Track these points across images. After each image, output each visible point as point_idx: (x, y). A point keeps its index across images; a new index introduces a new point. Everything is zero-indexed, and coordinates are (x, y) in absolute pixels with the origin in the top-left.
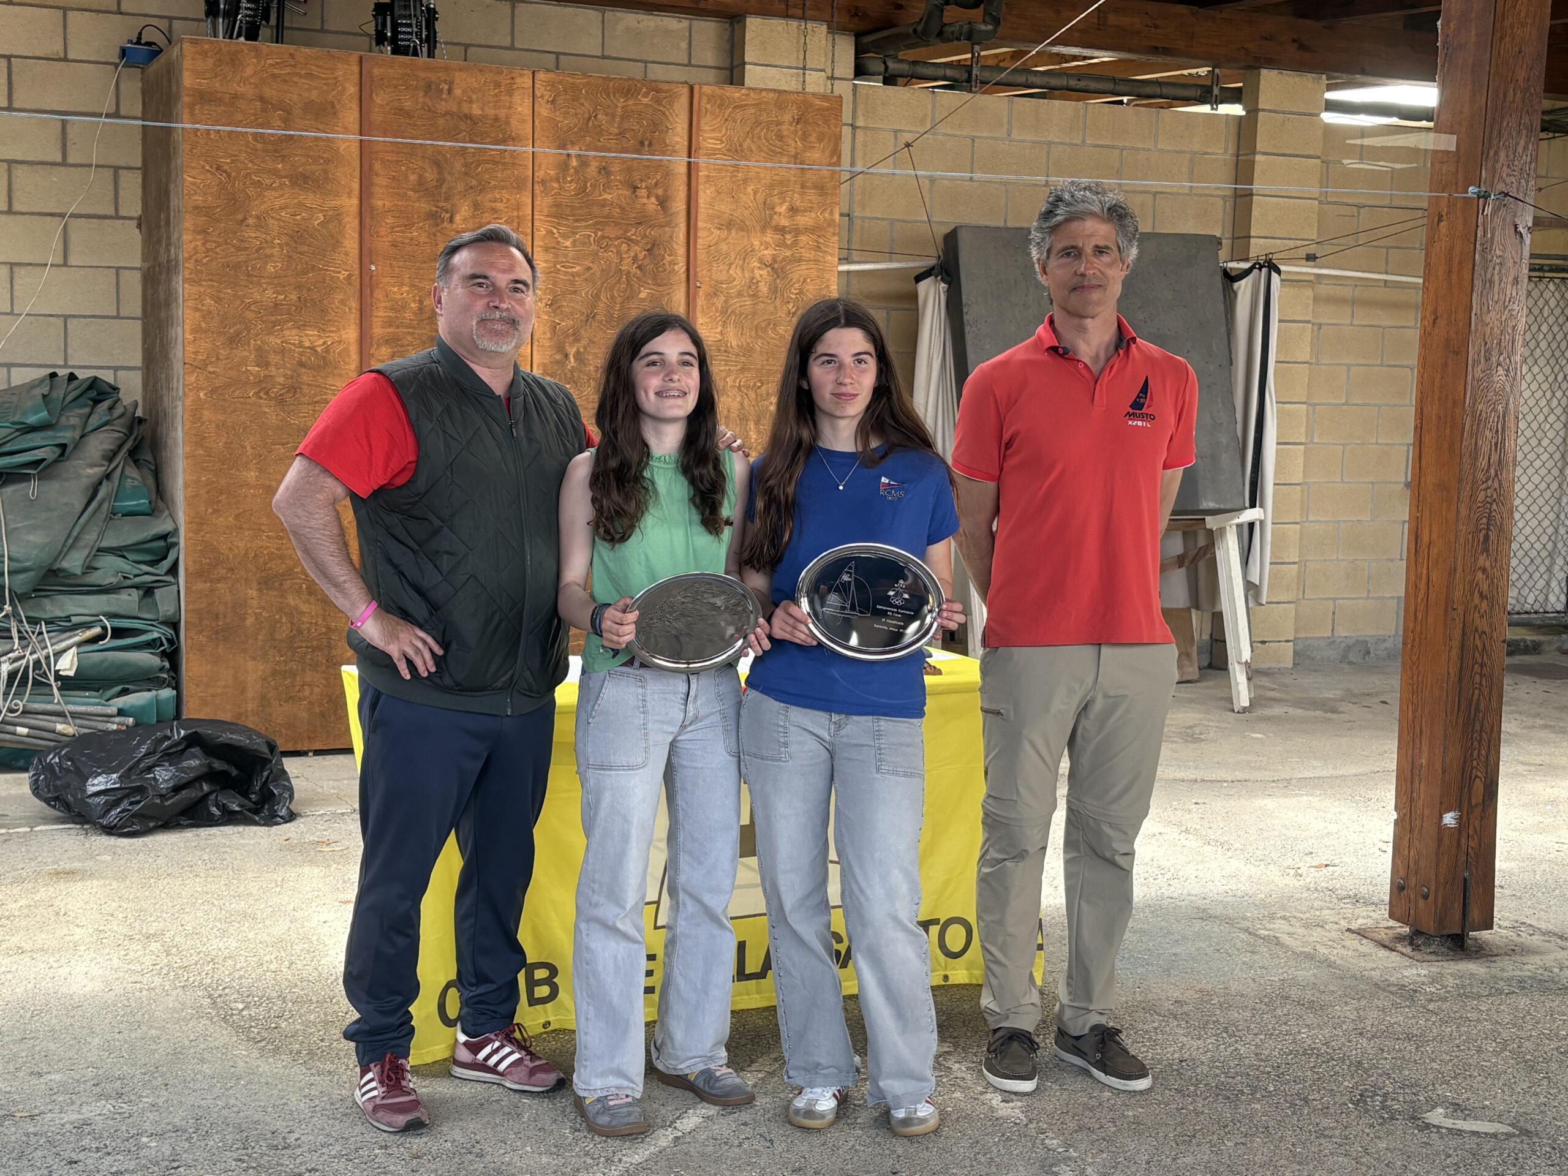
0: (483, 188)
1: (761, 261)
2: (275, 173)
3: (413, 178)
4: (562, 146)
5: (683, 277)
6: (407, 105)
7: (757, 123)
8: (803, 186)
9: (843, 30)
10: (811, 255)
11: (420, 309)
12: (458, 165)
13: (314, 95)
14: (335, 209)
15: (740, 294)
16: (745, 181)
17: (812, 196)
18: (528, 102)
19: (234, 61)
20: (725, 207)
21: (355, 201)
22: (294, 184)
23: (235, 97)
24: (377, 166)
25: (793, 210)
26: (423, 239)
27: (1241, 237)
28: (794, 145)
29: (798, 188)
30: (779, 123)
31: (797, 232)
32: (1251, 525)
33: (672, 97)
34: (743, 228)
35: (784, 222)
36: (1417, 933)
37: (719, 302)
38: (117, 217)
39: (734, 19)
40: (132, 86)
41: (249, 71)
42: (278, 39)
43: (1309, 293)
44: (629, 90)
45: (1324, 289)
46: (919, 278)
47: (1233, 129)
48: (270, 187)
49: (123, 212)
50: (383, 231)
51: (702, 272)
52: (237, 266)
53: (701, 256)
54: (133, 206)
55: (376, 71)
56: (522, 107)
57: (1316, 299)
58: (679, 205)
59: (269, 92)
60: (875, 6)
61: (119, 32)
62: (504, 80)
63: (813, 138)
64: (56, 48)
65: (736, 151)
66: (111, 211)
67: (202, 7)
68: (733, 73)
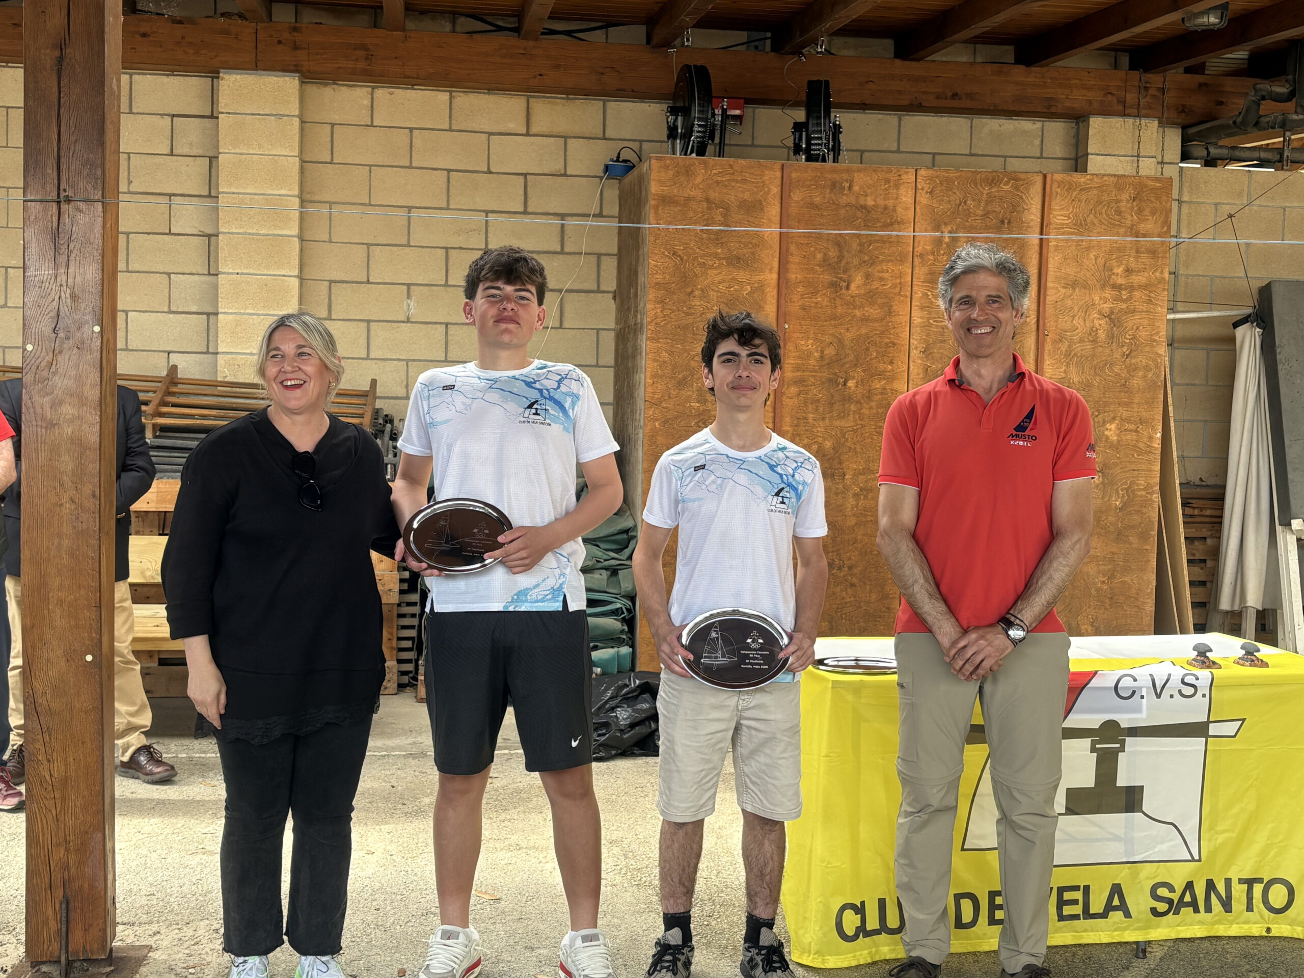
0: (873, 262)
1: (1100, 313)
2: (716, 255)
3: (819, 256)
4: (937, 228)
5: (1034, 327)
6: (817, 200)
7: (1099, 202)
8: (1137, 252)
9: (1172, 123)
10: (1144, 307)
11: (822, 357)
12: (855, 246)
13: (746, 196)
14: (760, 281)
15: (1081, 340)
16: (1088, 249)
17: (1145, 259)
18: (911, 193)
19: (688, 172)
20: (1071, 270)
21: (775, 276)
22: (729, 264)
23: (689, 199)
24: (792, 248)
25: (1129, 271)
26: (825, 303)
28: (1130, 218)
29: (1133, 253)
30: (1117, 201)
31: (1132, 289)
33: (1029, 184)
34: (1086, 286)
35: (1120, 281)
37: (1064, 347)
38: (599, 291)
39: (1080, 119)
40: (612, 193)
41: (699, 180)
42: (721, 154)
44: (993, 180)
46: (1236, 325)
48: (712, 267)
49: (603, 288)
50: (795, 298)
51: (1050, 324)
52: (685, 328)
53: (1049, 310)
54: (610, 283)
55: (794, 175)
56: (906, 197)
59: (713, 195)
60: (1198, 102)
61: (603, 153)
62: (893, 177)
63: (1147, 212)
64: (558, 166)
65: (1081, 226)
66: (595, 287)
67: (665, 132)
68: (1078, 162)
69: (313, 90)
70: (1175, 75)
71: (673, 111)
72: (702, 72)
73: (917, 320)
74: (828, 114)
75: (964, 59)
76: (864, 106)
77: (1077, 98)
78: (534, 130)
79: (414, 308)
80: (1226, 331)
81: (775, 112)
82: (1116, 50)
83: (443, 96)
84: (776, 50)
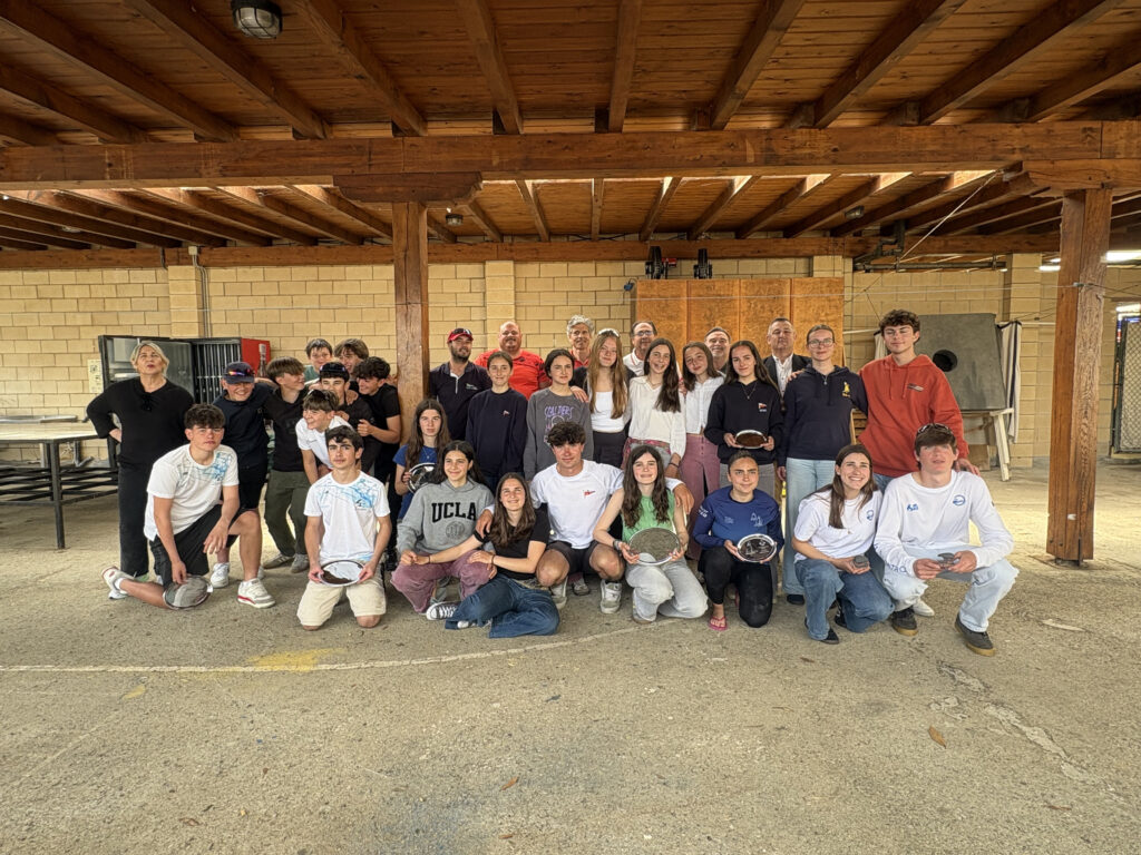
0: (724, 316)
2: (662, 316)
3: (702, 315)
4: (749, 301)
6: (701, 294)
7: (814, 288)
8: (830, 307)
9: (848, 257)
12: (716, 310)
13: (674, 293)
14: (679, 325)
16: (810, 307)
17: (834, 310)
18: (738, 289)
20: (803, 316)
21: (685, 323)
22: (668, 319)
23: (651, 296)
24: (692, 312)
25: (827, 315)
27: (1006, 313)
28: (827, 294)
30: (821, 288)
32: (1010, 415)
33: (785, 283)
35: (824, 318)
36: (1058, 558)
39: (810, 257)
40: (627, 296)
41: (655, 288)
42: (667, 278)
43: (1037, 332)
44: (770, 282)
45: (1043, 330)
46: (875, 334)
47: (1002, 276)
48: (661, 321)
50: (693, 331)
55: (691, 284)
56: (736, 291)
57: (1040, 334)
59: (661, 294)
60: (859, 248)
61: (624, 282)
62: (730, 284)
63: (833, 292)
64: (608, 288)
65: (807, 298)
67: (645, 272)
68: (810, 274)
69: (518, 266)
70: (849, 237)
71: (647, 264)
72: (658, 249)
74: (706, 261)
75: (763, 237)
76: (723, 258)
77: (808, 250)
78: (598, 275)
80: (869, 338)
81: (688, 262)
82: (825, 229)
83: (565, 265)
84: (688, 239)
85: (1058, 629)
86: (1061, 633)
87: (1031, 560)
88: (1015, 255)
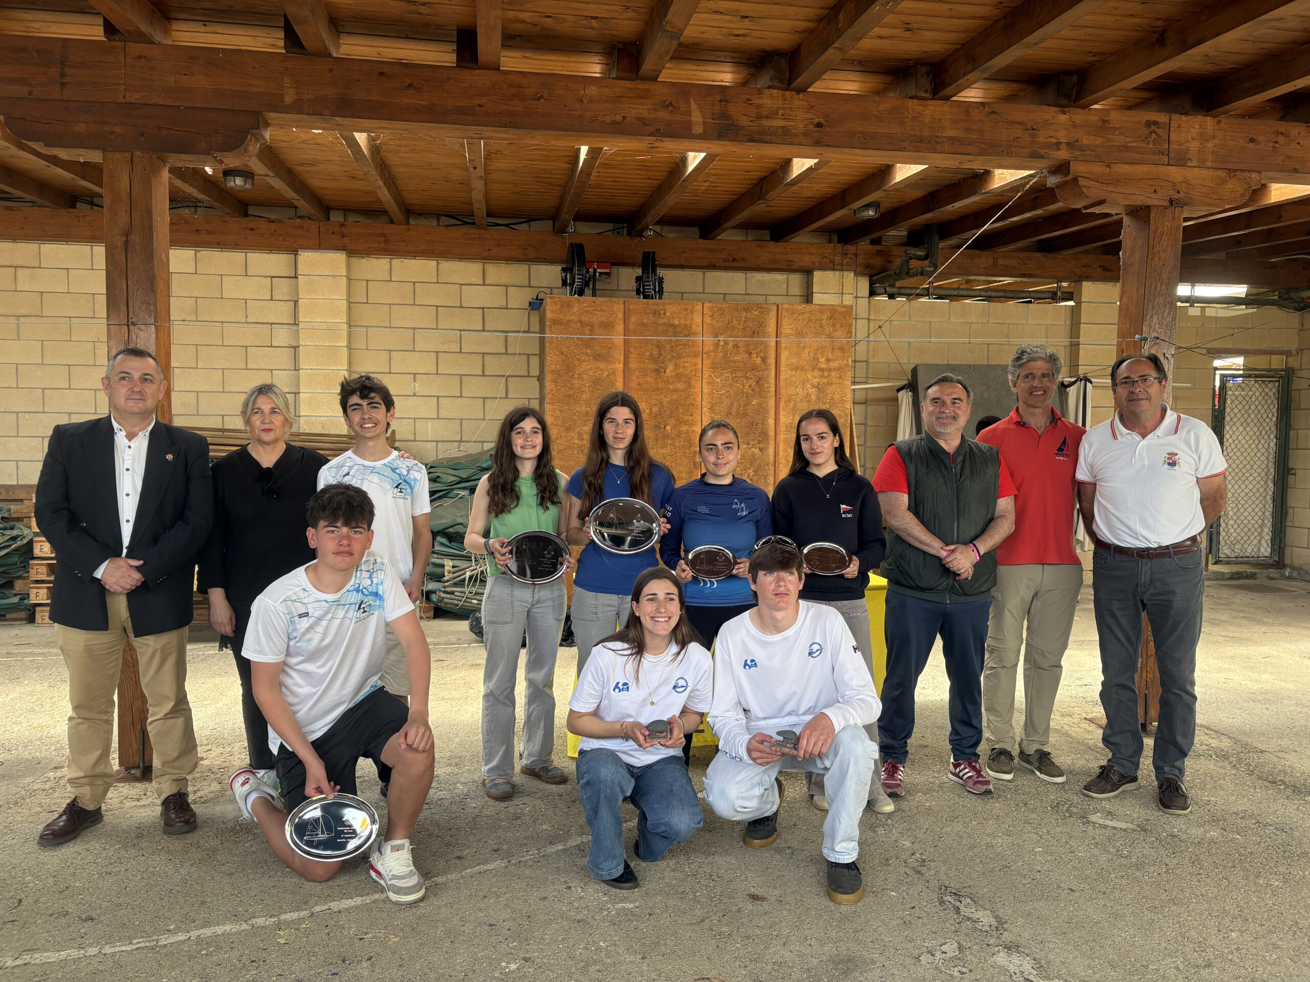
0: (679, 357)
1: (812, 385)
2: (586, 354)
3: (647, 354)
4: (716, 336)
5: (774, 394)
6: (645, 321)
7: (810, 320)
8: (833, 349)
9: (862, 274)
10: (837, 381)
11: (651, 413)
12: (668, 347)
13: (604, 319)
14: (613, 369)
15: (801, 401)
16: (804, 348)
17: (838, 353)
18: (700, 317)
19: (569, 305)
20: (794, 360)
21: (622, 365)
22: (595, 359)
23: (569, 321)
24: (632, 349)
25: (828, 360)
26: (652, 381)
27: (1073, 366)
28: (829, 329)
29: (830, 350)
30: (821, 320)
31: (830, 370)
33: (769, 311)
34: (803, 370)
35: (823, 366)
37: (791, 405)
38: (529, 376)
39: (808, 273)
40: (535, 318)
41: (575, 309)
42: (594, 295)
46: (899, 390)
47: (1069, 312)
48: (584, 361)
49: (531, 374)
50: (634, 378)
51: (783, 391)
52: (569, 396)
53: (782, 384)
54: (535, 372)
55: (631, 307)
56: (698, 319)
58: (772, 360)
59: (584, 319)
60: (877, 262)
61: (529, 295)
62: (690, 308)
63: (838, 326)
64: (503, 303)
65: (799, 334)
66: (526, 374)
67: (561, 282)
68: (808, 298)
69: (356, 261)
70: (864, 245)
71: (563, 270)
72: (581, 247)
73: (706, 391)
74: (654, 271)
75: (741, 238)
76: (682, 267)
77: (806, 260)
78: (487, 282)
79: (417, 387)
80: (892, 394)
81: (627, 270)
82: (830, 232)
83: (433, 263)
84: (629, 234)
85: (1106, 827)
86: (1109, 832)
87: (1086, 725)
88: (1084, 283)
